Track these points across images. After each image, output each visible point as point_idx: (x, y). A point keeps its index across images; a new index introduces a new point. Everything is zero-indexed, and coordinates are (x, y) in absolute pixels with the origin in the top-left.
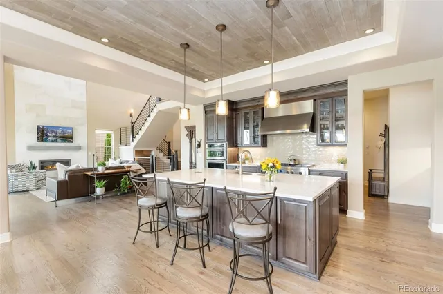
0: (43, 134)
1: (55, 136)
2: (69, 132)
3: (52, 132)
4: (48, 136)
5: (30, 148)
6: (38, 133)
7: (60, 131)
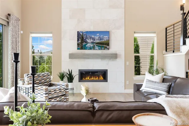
0: (82, 41)
1: (92, 43)
2: (105, 38)
3: (91, 38)
5: (72, 56)
7: (98, 37)
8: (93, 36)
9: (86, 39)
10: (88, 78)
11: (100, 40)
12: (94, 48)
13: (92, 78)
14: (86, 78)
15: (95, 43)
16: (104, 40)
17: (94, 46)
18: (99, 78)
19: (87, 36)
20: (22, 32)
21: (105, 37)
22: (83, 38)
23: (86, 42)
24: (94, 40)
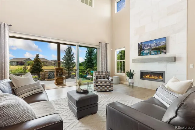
3: (148, 46)
4: (145, 50)
5: (134, 61)
7: (154, 44)
8: (150, 44)
9: (143, 47)
10: (148, 77)
11: (157, 46)
12: (150, 53)
13: (152, 77)
14: (146, 76)
15: (151, 49)
16: (160, 46)
17: (150, 52)
18: (158, 77)
19: (144, 45)
20: (112, 50)
21: (162, 42)
22: (141, 47)
23: (143, 50)
24: (151, 47)
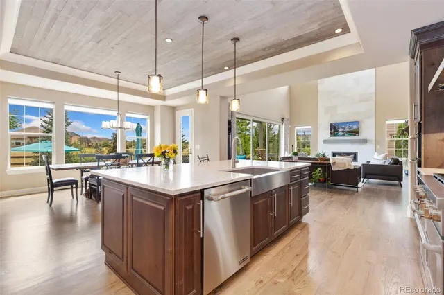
0: (334, 130)
1: (343, 132)
2: (354, 127)
3: (341, 128)
4: (338, 131)
5: (325, 142)
6: (331, 130)
7: (348, 127)
11: (350, 129)
16: (353, 129)
19: (338, 127)
24: (345, 129)
